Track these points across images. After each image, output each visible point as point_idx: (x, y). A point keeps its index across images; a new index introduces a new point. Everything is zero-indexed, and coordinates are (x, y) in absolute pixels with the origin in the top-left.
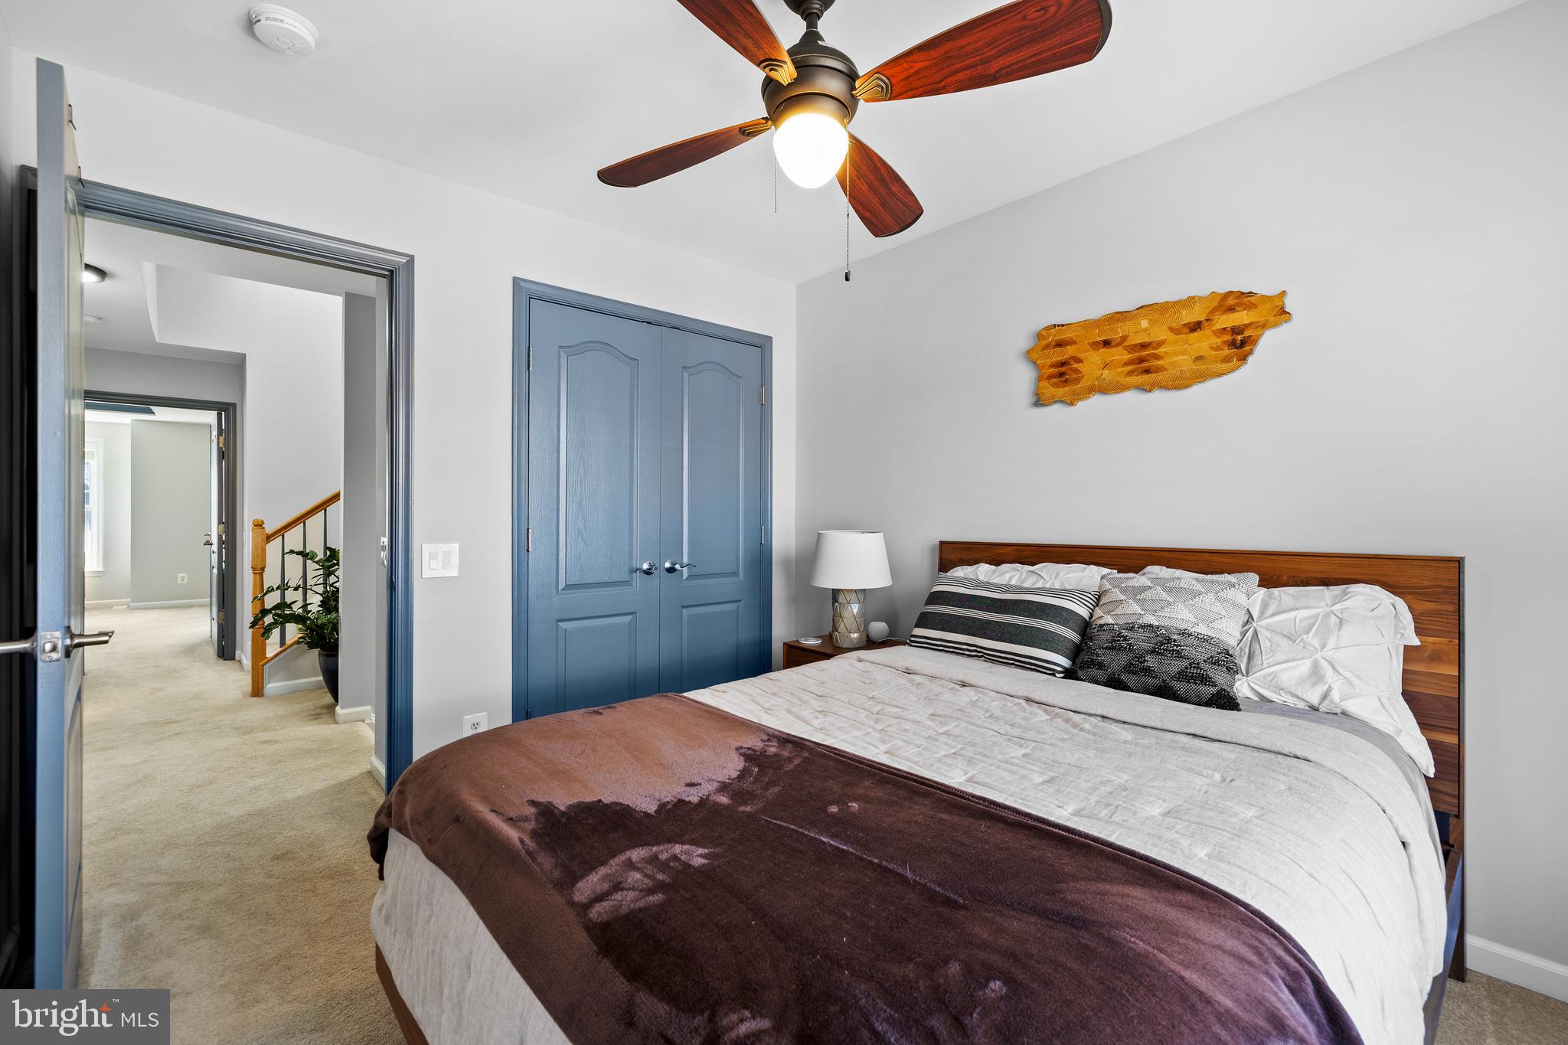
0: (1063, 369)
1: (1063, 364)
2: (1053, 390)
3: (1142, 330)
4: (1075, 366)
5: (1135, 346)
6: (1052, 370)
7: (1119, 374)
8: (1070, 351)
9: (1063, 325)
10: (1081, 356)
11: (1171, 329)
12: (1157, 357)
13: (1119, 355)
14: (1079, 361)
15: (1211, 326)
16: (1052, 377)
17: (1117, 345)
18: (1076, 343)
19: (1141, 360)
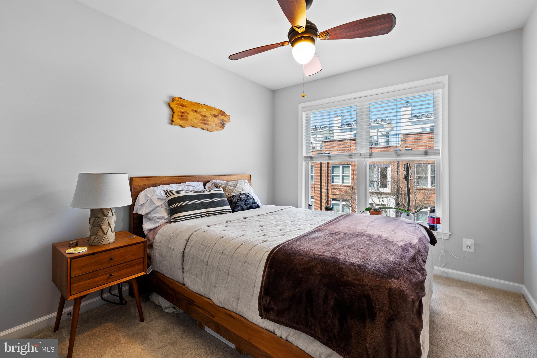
0: (183, 115)
1: (183, 113)
2: (179, 121)
3: (204, 111)
4: (186, 115)
5: (203, 115)
6: (179, 113)
7: (199, 122)
8: (185, 109)
9: (183, 99)
10: (189, 112)
11: (211, 114)
12: (207, 121)
13: (198, 116)
14: (188, 114)
15: (218, 117)
16: (179, 116)
17: (198, 113)
18: (187, 107)
19: (204, 120)
